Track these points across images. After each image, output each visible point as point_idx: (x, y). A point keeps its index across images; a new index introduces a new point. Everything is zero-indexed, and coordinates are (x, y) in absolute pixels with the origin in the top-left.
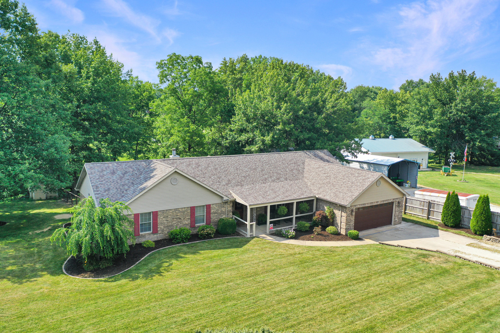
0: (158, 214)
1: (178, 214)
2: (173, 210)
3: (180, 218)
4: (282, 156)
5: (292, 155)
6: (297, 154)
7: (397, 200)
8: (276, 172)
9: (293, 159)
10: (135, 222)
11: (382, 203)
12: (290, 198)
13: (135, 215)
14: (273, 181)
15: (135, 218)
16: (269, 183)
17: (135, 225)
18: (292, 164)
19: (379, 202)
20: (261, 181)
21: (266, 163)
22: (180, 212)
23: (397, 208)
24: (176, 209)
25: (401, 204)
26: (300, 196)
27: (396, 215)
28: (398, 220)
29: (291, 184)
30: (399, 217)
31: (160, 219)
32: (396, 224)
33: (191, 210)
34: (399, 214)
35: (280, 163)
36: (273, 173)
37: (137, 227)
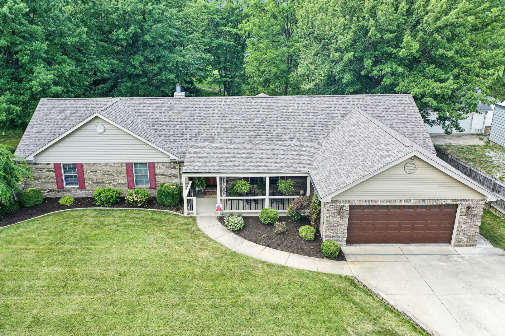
0: (84, 167)
1: (110, 170)
2: (103, 165)
3: (113, 175)
4: (314, 102)
5: (333, 101)
6: (343, 100)
7: (464, 203)
8: (283, 126)
9: (329, 108)
10: (55, 172)
11: (422, 203)
12: (261, 169)
13: (55, 164)
14: (267, 139)
15: (55, 168)
16: (257, 142)
17: (56, 176)
18: (322, 115)
19: (412, 201)
20: (247, 138)
21: (277, 110)
22: (112, 167)
23: (464, 217)
24: (106, 164)
25: (477, 210)
26: (282, 168)
27: (460, 229)
28: (466, 240)
29: (293, 147)
30: (469, 234)
31: (87, 173)
32: (461, 246)
33: (127, 167)
34: (469, 229)
35: (301, 113)
36: (277, 126)
37: (59, 179)
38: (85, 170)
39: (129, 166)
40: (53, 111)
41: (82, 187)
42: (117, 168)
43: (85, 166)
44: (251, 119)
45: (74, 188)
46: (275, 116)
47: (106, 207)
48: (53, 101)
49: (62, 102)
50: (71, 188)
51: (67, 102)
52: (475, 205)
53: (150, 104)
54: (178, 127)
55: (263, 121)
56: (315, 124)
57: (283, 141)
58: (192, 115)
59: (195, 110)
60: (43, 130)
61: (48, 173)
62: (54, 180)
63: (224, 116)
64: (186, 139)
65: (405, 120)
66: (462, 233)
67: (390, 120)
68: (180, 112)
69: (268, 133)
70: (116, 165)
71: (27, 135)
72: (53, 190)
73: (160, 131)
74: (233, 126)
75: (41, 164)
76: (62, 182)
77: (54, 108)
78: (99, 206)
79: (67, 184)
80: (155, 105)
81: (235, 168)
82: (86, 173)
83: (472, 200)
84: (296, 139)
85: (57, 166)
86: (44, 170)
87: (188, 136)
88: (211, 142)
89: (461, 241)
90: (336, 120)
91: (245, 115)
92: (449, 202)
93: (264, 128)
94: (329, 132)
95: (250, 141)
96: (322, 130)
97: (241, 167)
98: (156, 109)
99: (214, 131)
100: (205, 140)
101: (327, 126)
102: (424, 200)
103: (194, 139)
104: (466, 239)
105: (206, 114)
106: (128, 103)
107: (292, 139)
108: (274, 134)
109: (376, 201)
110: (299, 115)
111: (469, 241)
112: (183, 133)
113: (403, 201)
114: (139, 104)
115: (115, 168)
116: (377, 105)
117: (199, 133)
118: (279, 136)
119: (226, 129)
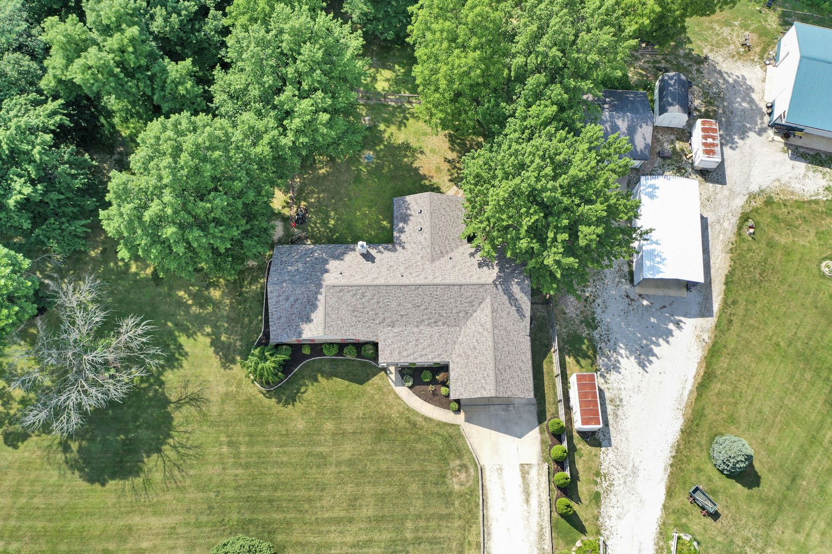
6: (482, 288)
8: (439, 313)
16: (422, 328)
18: (466, 302)
21: (435, 297)
26: (435, 357)
29: (443, 334)
35: (451, 300)
36: (435, 313)
44: (418, 307)
46: (434, 304)
54: (369, 314)
55: (426, 309)
56: (460, 312)
57: (438, 327)
58: (378, 303)
59: (379, 297)
60: (280, 317)
63: (400, 304)
64: (376, 325)
67: (509, 307)
68: (370, 300)
69: (429, 319)
71: (271, 322)
73: (359, 317)
74: (406, 313)
80: (351, 292)
81: (408, 358)
84: (447, 324)
87: (377, 322)
88: (393, 327)
90: (474, 308)
91: (414, 302)
93: (426, 315)
94: (468, 319)
95: (417, 326)
96: (464, 317)
97: (412, 357)
98: (352, 296)
99: (394, 318)
100: (389, 326)
101: (467, 313)
103: (381, 326)
105: (387, 302)
107: (444, 324)
108: (433, 320)
110: (450, 302)
112: (374, 320)
117: (384, 319)
118: (436, 322)
119: (402, 316)
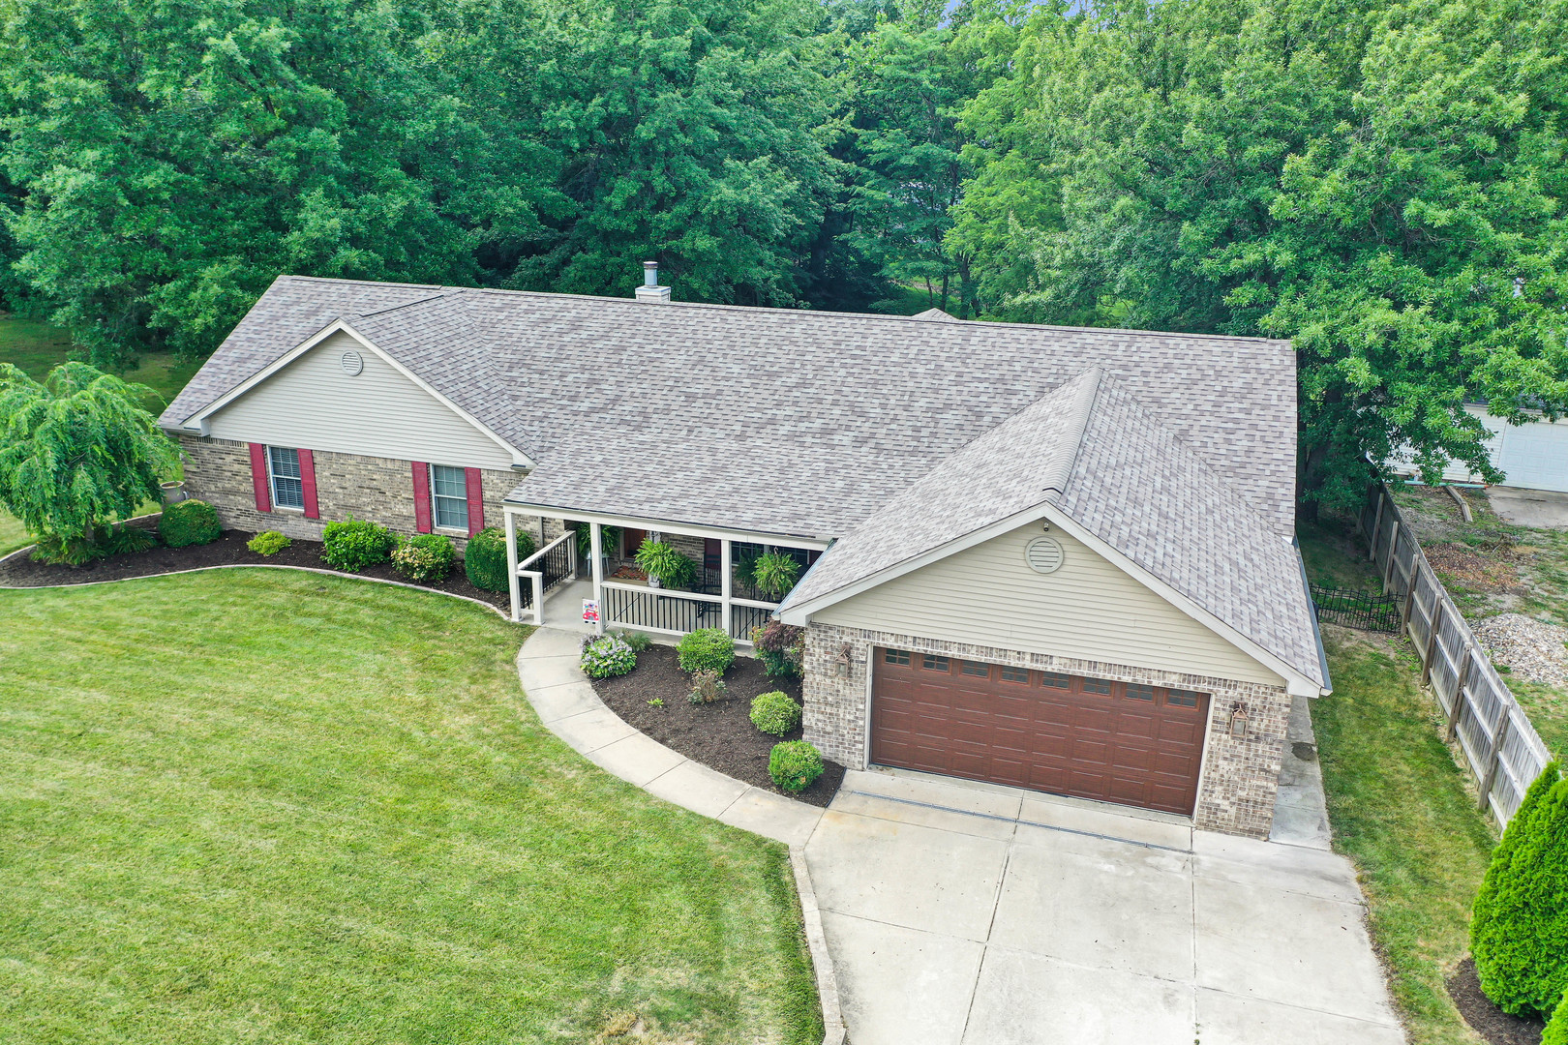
0: (315, 461)
1: (374, 477)
2: (359, 460)
3: (383, 489)
4: (974, 340)
5: (1032, 341)
6: (1065, 342)
7: (1222, 691)
8: (852, 405)
9: (1010, 362)
10: (253, 467)
11: (1085, 672)
12: (712, 517)
13: (251, 445)
14: (791, 437)
15: (252, 456)
16: (759, 442)
17: (254, 477)
18: (981, 380)
19: (1055, 661)
20: (738, 427)
21: (854, 357)
22: (380, 470)
23: (1224, 736)
24: (367, 459)
25: (1266, 722)
26: (773, 519)
27: (1213, 775)
28: (1233, 811)
29: (846, 467)
30: (1243, 794)
31: (324, 478)
32: (1219, 829)
33: (414, 472)
34: (1244, 780)
35: (921, 370)
36: (835, 403)
37: (261, 485)
38: (318, 468)
39: (420, 469)
40: (294, 310)
41: (313, 513)
42: (391, 473)
43: (318, 459)
44: (770, 375)
45: (293, 513)
46: (842, 372)
47: (346, 571)
48: (305, 284)
49: (322, 288)
50: (287, 513)
51: (333, 288)
52: (1258, 702)
53: (526, 312)
54: (570, 378)
55: (803, 384)
56: (948, 406)
57: (833, 447)
58: (619, 350)
59: (633, 336)
60: (251, 357)
61: (236, 467)
62: (248, 487)
63: (702, 360)
64: (576, 414)
65: (1236, 421)
66: (1218, 789)
67: (1187, 417)
68: (591, 339)
69: (801, 419)
70: (390, 465)
71: (212, 365)
72: (246, 513)
73: (522, 385)
74: (713, 391)
75: (222, 441)
76: (269, 495)
77: (297, 302)
78: (331, 567)
79: (280, 501)
80: (537, 315)
81: (646, 506)
82: (321, 477)
83: (1249, 685)
84: (872, 443)
85: (257, 451)
86: (229, 459)
87: (585, 406)
88: (637, 428)
89: (1220, 814)
90: (1014, 401)
91: (760, 361)
92: (1174, 682)
93: (795, 404)
94: (977, 433)
95: (741, 437)
96: (960, 427)
97: (665, 505)
98: (535, 325)
99: (658, 400)
100: (623, 422)
101: (979, 416)
102: (1093, 664)
103: (595, 417)
104: (1235, 808)
105: (656, 351)
106: (472, 305)
107: (860, 442)
108: (818, 424)
109: (946, 645)
110: (913, 375)
111: (1242, 816)
112: (573, 399)
113: (1028, 657)
114: (500, 310)
115: (386, 471)
116: (1168, 366)
117: (615, 400)
118: (826, 432)
119: (691, 398)
